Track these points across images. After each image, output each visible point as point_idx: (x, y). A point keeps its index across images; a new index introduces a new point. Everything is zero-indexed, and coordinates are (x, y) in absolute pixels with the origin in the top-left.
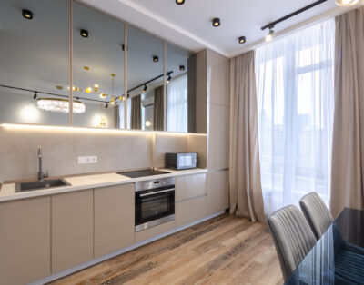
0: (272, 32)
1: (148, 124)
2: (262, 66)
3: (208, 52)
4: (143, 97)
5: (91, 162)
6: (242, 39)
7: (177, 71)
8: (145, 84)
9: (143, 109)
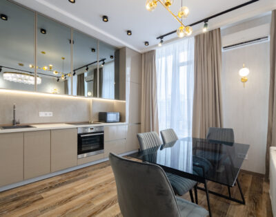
0: (162, 41)
1: (90, 94)
2: (160, 60)
3: (127, 49)
4: (86, 75)
5: (48, 115)
6: (147, 43)
7: (108, 59)
8: (87, 66)
9: (86, 84)
